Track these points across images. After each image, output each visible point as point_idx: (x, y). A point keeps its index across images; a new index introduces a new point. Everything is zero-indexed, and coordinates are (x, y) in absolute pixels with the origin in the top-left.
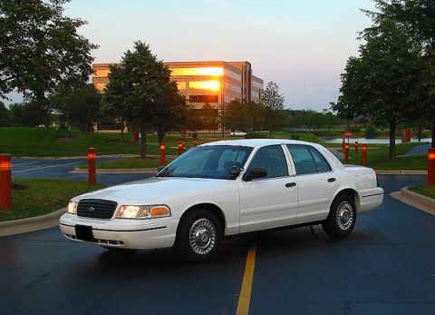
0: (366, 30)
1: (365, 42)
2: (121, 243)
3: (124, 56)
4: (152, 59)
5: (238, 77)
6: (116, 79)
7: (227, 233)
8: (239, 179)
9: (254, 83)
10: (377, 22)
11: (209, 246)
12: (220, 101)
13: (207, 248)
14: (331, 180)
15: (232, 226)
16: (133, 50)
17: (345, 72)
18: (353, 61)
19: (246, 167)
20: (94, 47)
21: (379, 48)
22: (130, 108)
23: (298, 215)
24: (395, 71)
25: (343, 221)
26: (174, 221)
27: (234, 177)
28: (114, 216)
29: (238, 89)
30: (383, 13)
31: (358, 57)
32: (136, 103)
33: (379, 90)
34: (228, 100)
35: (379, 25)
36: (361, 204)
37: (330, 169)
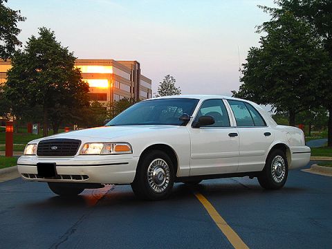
0: (265, 24)
1: (265, 34)
2: (86, 177)
3: (28, 41)
4: (57, 46)
5: (127, 76)
6: (19, 64)
7: (179, 174)
8: (189, 125)
9: (142, 83)
10: (275, 16)
11: (164, 185)
12: (108, 99)
13: (162, 187)
14: (267, 134)
15: (184, 168)
16: (37, 36)
17: (247, 62)
18: (254, 52)
19: (194, 115)
20: (21, 19)
21: (279, 39)
22: (34, 93)
23: (240, 164)
24: (296, 60)
25: (277, 175)
26: (135, 158)
27: (184, 123)
28: (78, 153)
29: (126, 88)
30: (281, 8)
31: (259, 47)
32: (40, 87)
33: (280, 78)
34: (117, 98)
35: (277, 19)
36: (292, 159)
37: (265, 125)
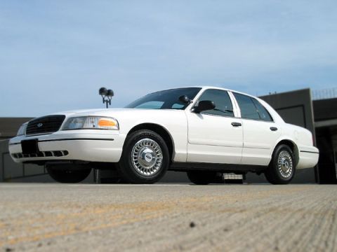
2: (66, 153)
8: (188, 109)
14: (274, 129)
15: (180, 152)
23: (244, 155)
27: (183, 108)
28: (61, 128)
36: (300, 157)
37: (272, 120)
